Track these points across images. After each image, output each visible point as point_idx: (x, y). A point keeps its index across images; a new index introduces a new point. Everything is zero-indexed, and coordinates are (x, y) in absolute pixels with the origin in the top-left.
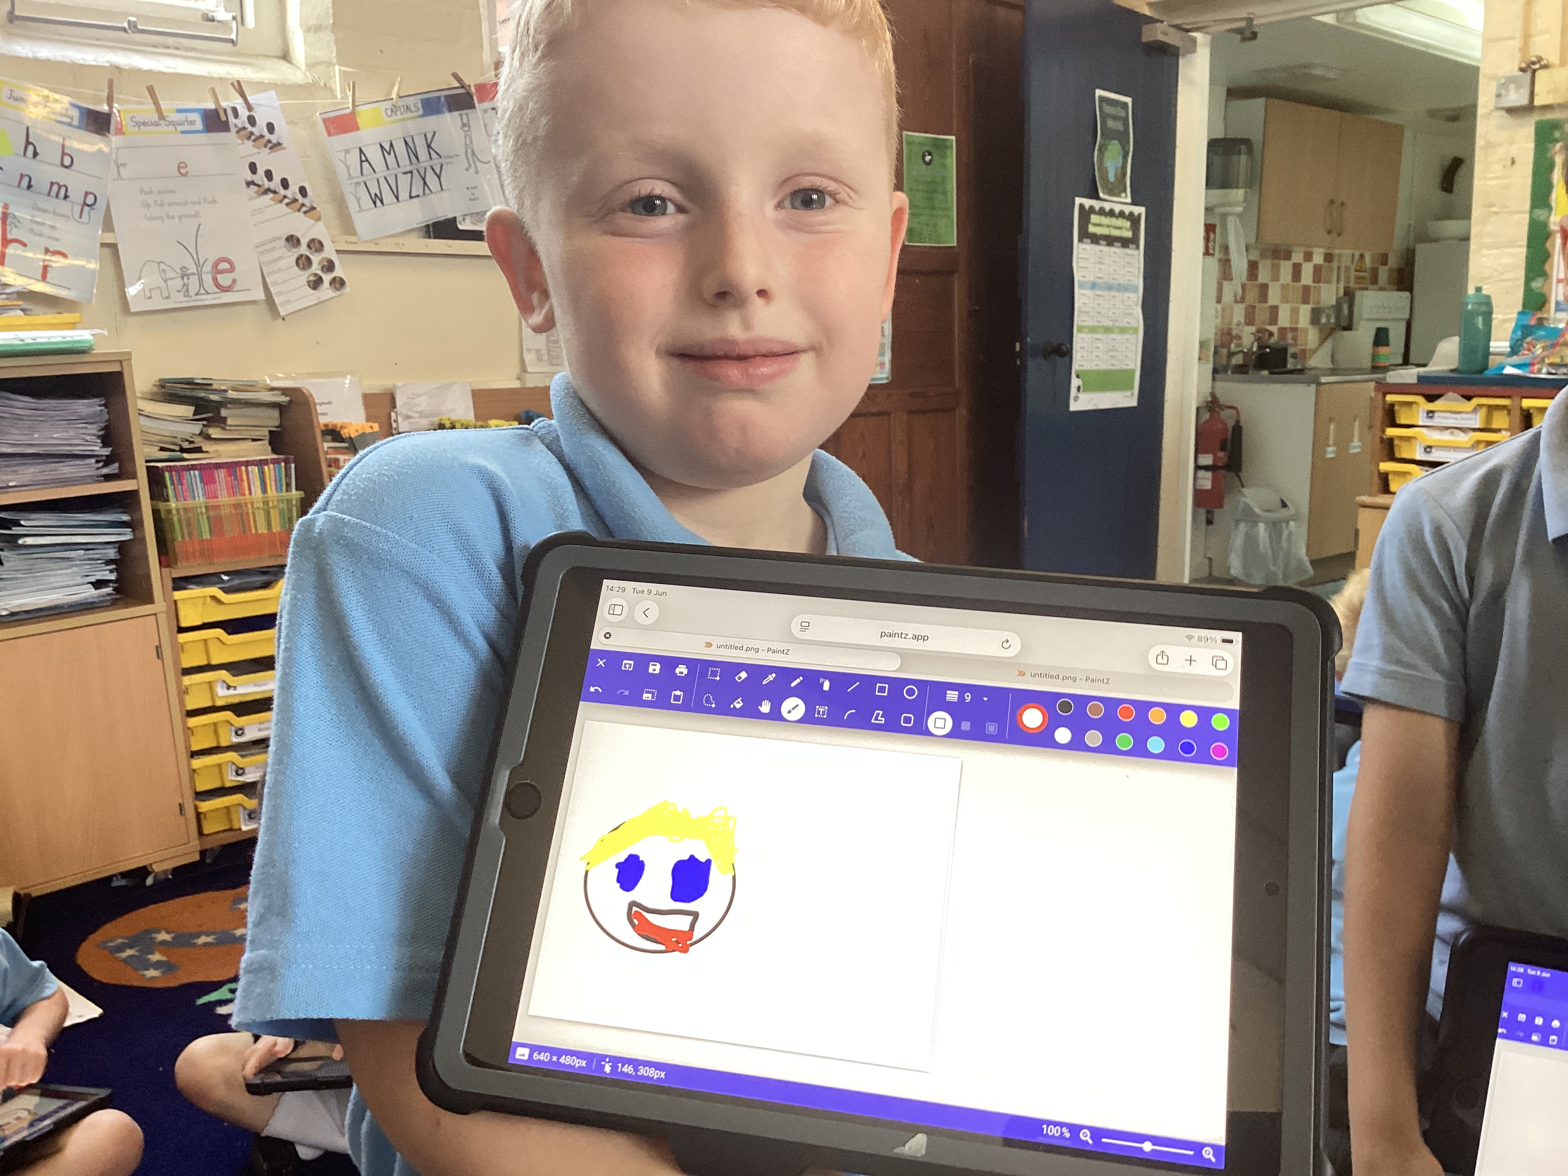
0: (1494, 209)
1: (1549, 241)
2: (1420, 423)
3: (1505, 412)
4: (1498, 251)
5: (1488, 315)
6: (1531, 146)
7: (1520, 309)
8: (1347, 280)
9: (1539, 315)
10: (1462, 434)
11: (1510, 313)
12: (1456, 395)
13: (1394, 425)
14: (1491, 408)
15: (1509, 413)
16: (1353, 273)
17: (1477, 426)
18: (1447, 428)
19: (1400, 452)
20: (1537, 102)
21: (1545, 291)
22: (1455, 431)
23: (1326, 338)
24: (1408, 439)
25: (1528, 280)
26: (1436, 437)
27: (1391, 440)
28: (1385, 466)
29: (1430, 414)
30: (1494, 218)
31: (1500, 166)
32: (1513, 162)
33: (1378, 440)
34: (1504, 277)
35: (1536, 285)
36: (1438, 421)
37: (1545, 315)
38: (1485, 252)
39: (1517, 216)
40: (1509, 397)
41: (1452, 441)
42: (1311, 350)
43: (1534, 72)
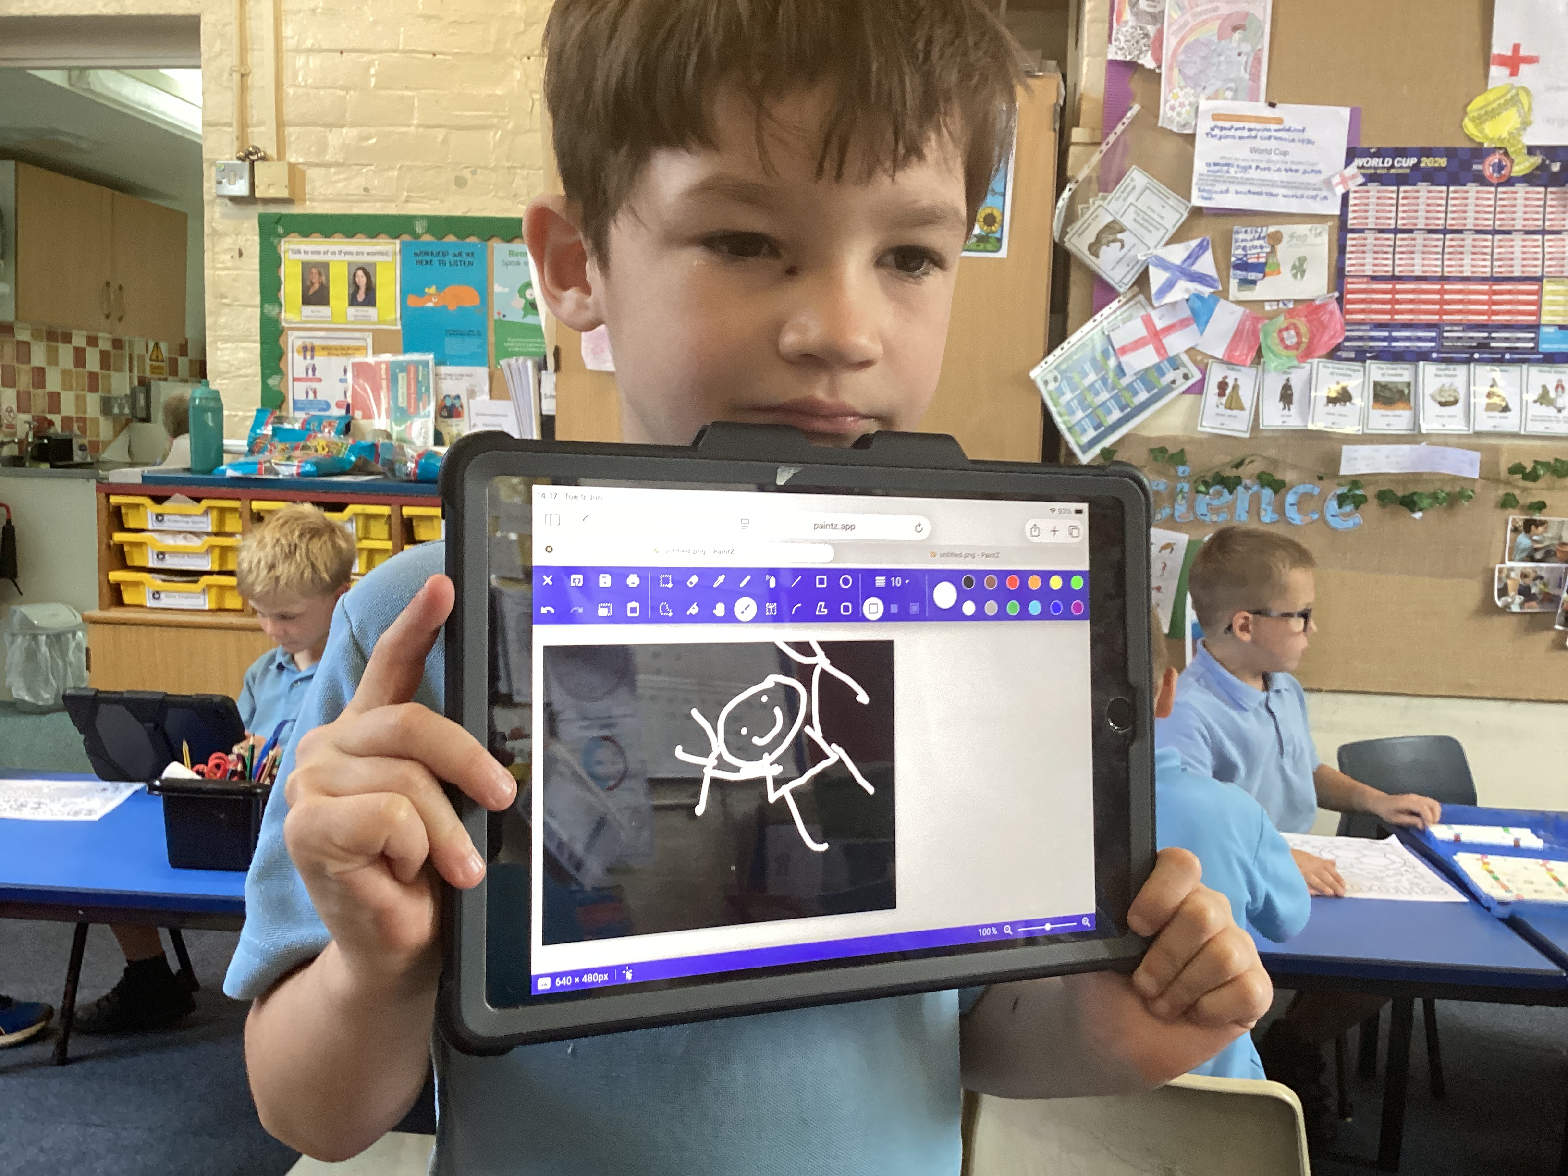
0: (224, 301)
1: (282, 339)
2: (150, 527)
3: (237, 515)
4: (234, 346)
5: (218, 411)
6: (257, 239)
7: (259, 406)
8: (142, 369)
9: (278, 413)
10: (195, 539)
11: (251, 411)
12: (183, 497)
13: (123, 529)
14: (222, 511)
15: (240, 517)
16: (148, 362)
17: (210, 530)
18: (180, 532)
19: (132, 560)
20: (257, 195)
21: (283, 390)
22: (189, 536)
23: (122, 429)
24: (139, 545)
25: (264, 377)
26: (169, 542)
27: (120, 547)
28: (115, 576)
29: (160, 517)
30: (226, 310)
31: (228, 257)
32: (241, 254)
33: (104, 546)
34: (242, 372)
35: (272, 382)
36: (166, 525)
37: (284, 414)
38: (219, 344)
39: (249, 310)
40: (239, 499)
41: (186, 547)
42: (103, 442)
43: (252, 163)
